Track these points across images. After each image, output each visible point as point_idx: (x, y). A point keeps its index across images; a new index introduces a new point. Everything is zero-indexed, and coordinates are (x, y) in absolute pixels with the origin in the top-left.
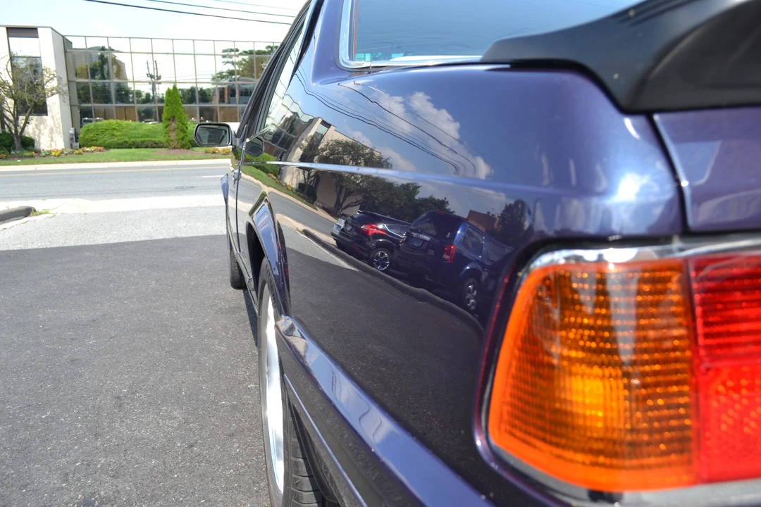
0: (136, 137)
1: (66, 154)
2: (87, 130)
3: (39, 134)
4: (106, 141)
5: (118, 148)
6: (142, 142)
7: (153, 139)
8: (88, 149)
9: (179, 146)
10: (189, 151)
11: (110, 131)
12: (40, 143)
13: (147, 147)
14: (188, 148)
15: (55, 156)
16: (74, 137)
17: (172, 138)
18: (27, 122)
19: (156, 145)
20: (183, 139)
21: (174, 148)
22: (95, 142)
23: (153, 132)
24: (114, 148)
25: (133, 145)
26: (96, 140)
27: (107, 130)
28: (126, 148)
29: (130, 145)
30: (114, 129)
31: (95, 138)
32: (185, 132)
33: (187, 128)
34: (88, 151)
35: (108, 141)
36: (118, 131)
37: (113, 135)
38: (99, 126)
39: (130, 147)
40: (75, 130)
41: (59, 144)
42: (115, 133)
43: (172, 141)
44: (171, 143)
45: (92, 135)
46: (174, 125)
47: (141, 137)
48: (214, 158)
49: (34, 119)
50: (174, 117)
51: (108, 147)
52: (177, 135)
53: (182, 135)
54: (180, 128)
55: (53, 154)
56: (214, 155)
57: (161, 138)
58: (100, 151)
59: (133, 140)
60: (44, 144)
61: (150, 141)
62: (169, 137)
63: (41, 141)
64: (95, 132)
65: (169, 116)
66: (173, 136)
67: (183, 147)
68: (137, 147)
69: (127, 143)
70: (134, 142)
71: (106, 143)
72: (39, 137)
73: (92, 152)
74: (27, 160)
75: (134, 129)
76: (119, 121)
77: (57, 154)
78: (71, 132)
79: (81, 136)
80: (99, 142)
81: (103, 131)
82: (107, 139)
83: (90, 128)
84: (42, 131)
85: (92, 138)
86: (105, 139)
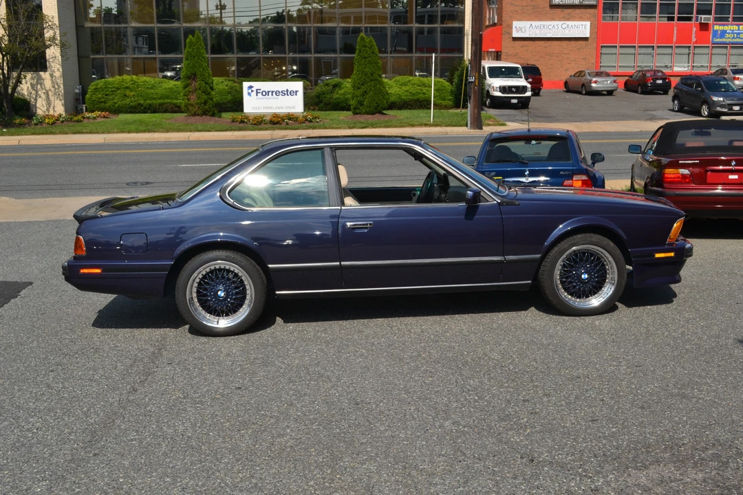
0: (154, 99)
1: (62, 122)
2: (96, 89)
3: (36, 97)
4: (115, 103)
5: (130, 112)
6: (161, 105)
7: (175, 101)
8: (90, 115)
9: (200, 112)
10: (212, 118)
11: (122, 91)
12: (36, 108)
13: (166, 111)
14: (213, 115)
15: (48, 124)
16: (81, 97)
17: (192, 102)
18: (19, 81)
19: (176, 109)
20: (205, 103)
21: (195, 115)
22: (103, 105)
23: (172, 93)
24: (126, 112)
25: (148, 109)
26: (105, 102)
27: (118, 89)
28: (140, 112)
29: (145, 108)
30: (127, 88)
31: (103, 100)
32: (209, 94)
33: (212, 88)
34: (89, 118)
35: (119, 103)
36: (131, 91)
37: (125, 95)
38: (110, 83)
39: (145, 110)
40: (83, 88)
41: (59, 108)
42: (128, 92)
43: (192, 105)
44: (191, 108)
45: (100, 96)
46: (196, 84)
47: (160, 99)
48: (240, 130)
49: (29, 78)
50: (195, 75)
51: (117, 111)
52: (199, 98)
53: (205, 97)
54: (202, 88)
55: (47, 121)
56: (241, 125)
57: (180, 101)
58: (104, 117)
59: (149, 102)
60: (41, 108)
61: (170, 103)
62: (189, 100)
63: (37, 105)
64: (104, 92)
65: (189, 73)
66: (194, 99)
67: (205, 113)
68: (154, 112)
69: (142, 105)
70: (150, 105)
71: (117, 105)
72: (36, 100)
73: (95, 118)
74: (13, 130)
75: (151, 88)
76: (134, 77)
77: (52, 121)
78: (77, 91)
79: (87, 96)
80: (108, 105)
81: (114, 91)
82: (117, 100)
83: (99, 87)
84: (40, 92)
85: (100, 98)
86: (115, 101)
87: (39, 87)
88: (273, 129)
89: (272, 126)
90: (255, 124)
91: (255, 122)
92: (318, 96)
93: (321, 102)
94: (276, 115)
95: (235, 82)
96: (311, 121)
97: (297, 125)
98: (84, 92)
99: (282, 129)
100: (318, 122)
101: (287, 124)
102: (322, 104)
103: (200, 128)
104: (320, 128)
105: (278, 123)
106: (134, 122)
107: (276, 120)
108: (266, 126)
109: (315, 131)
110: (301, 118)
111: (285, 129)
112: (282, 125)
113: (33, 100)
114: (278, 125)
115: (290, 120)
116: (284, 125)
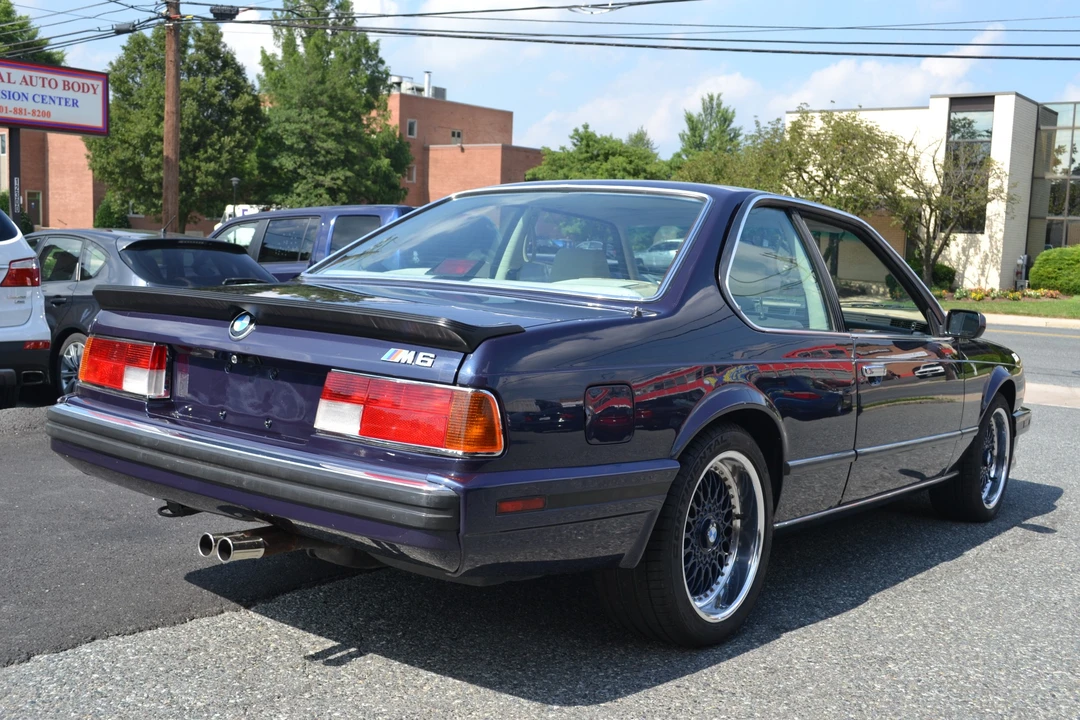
1: (993, 298)
2: (1046, 260)
3: (965, 264)
4: (1071, 280)
8: (1032, 292)
12: (963, 278)
15: (974, 299)
16: (1024, 271)
18: (946, 243)
22: (1053, 281)
26: (1055, 278)
31: (1054, 275)
34: (1030, 296)
35: (1076, 281)
38: (1067, 254)
40: (1029, 259)
41: (993, 281)
45: (1050, 269)
49: (959, 239)
51: (1072, 291)
55: (973, 295)
58: (1052, 297)
60: (969, 278)
63: (966, 275)
64: (1057, 265)
71: (1072, 283)
72: (965, 268)
73: (1038, 297)
77: (979, 296)
78: (1020, 262)
79: (1033, 269)
80: (1059, 282)
81: (1072, 264)
82: (1074, 277)
83: (1051, 257)
84: (971, 259)
85: (1050, 273)
86: (1071, 277)
87: (972, 251)
98: (1029, 264)
113: (961, 268)
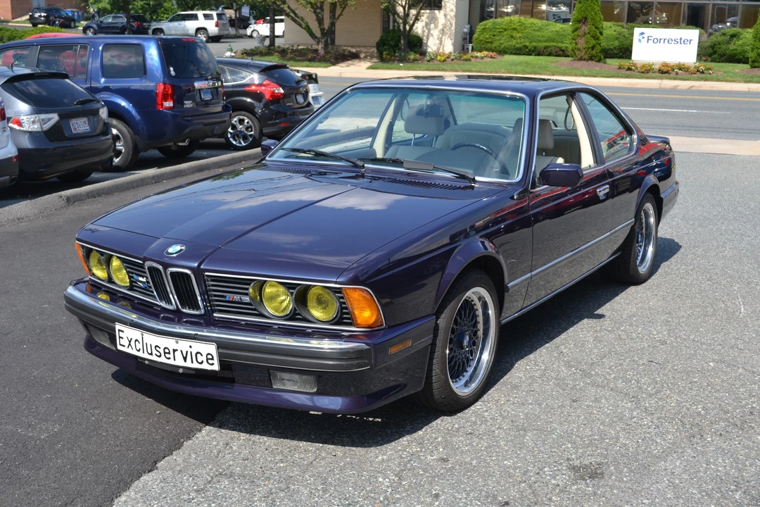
0: (540, 41)
1: (452, 60)
2: (484, 29)
3: (428, 36)
4: (502, 44)
5: (515, 54)
6: (546, 48)
7: (560, 45)
8: (479, 54)
9: (586, 57)
10: (598, 64)
11: (509, 32)
12: (427, 46)
13: (550, 55)
14: (599, 61)
15: (440, 61)
16: (468, 37)
17: (579, 46)
18: (417, 18)
19: (562, 53)
20: (593, 48)
21: (581, 59)
22: (489, 45)
23: (560, 36)
24: (511, 53)
25: (533, 51)
26: (491, 43)
27: (505, 30)
28: (524, 54)
29: (530, 50)
30: (515, 29)
31: (490, 40)
32: (598, 39)
33: (601, 33)
34: (477, 57)
35: (505, 44)
36: (518, 32)
37: (512, 37)
38: (498, 24)
39: (529, 53)
40: (471, 27)
41: (448, 47)
42: (515, 34)
43: (579, 49)
44: (577, 53)
45: (487, 36)
46: (585, 28)
47: (545, 42)
48: (627, 77)
50: (586, 19)
51: (502, 52)
52: (587, 42)
53: (593, 42)
54: (591, 33)
55: (439, 58)
56: (629, 72)
57: (567, 44)
58: (492, 57)
59: (534, 44)
60: (432, 46)
61: (555, 46)
62: (576, 44)
63: (429, 44)
64: (492, 33)
65: (580, 17)
66: (582, 43)
67: (591, 59)
68: (539, 54)
69: (527, 47)
70: (535, 47)
71: (503, 46)
72: (428, 39)
73: (482, 58)
74: (409, 65)
75: (538, 31)
76: (522, 18)
77: (443, 58)
78: (466, 30)
79: (475, 36)
80: (494, 45)
81: (502, 32)
82: (504, 41)
83: (487, 27)
84: (432, 32)
85: (487, 39)
86: (502, 42)
87: (432, 26)
88: (661, 78)
89: (660, 75)
90: (643, 72)
91: (643, 70)
92: (712, 47)
93: (715, 52)
94: (665, 65)
95: (623, 27)
96: (703, 73)
97: (687, 76)
98: (471, 33)
99: (671, 79)
100: (710, 74)
101: (677, 74)
102: (716, 56)
103: (586, 73)
104: (712, 80)
105: (667, 72)
106: (520, 63)
107: (665, 69)
108: (654, 75)
109: (706, 83)
110: (692, 68)
111: (675, 79)
112: (672, 75)
113: (425, 38)
114: (666, 75)
115: (680, 69)
116: (673, 75)
